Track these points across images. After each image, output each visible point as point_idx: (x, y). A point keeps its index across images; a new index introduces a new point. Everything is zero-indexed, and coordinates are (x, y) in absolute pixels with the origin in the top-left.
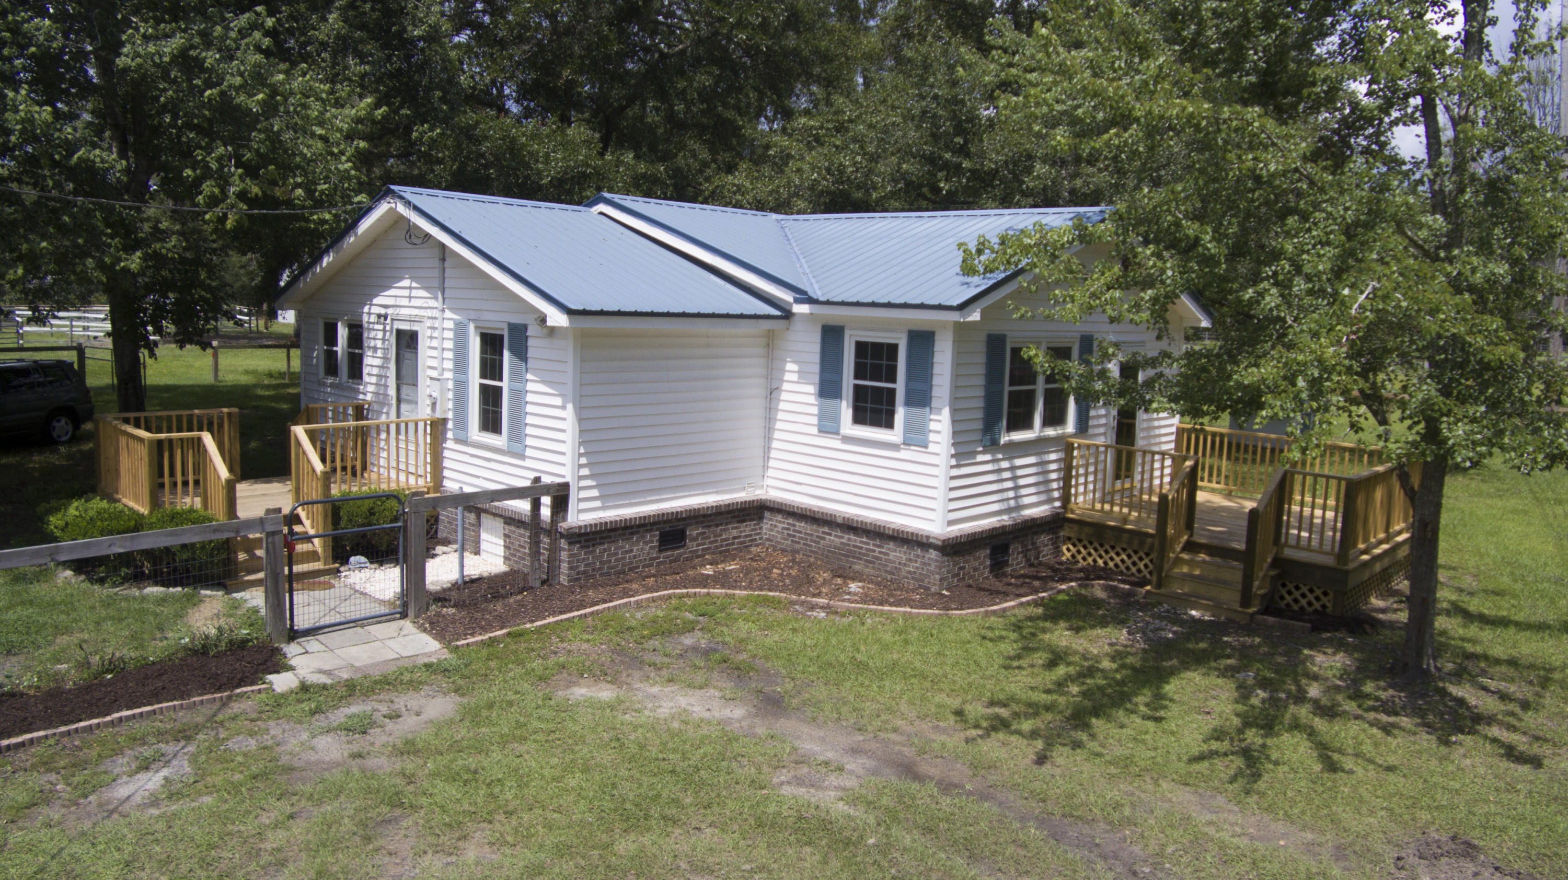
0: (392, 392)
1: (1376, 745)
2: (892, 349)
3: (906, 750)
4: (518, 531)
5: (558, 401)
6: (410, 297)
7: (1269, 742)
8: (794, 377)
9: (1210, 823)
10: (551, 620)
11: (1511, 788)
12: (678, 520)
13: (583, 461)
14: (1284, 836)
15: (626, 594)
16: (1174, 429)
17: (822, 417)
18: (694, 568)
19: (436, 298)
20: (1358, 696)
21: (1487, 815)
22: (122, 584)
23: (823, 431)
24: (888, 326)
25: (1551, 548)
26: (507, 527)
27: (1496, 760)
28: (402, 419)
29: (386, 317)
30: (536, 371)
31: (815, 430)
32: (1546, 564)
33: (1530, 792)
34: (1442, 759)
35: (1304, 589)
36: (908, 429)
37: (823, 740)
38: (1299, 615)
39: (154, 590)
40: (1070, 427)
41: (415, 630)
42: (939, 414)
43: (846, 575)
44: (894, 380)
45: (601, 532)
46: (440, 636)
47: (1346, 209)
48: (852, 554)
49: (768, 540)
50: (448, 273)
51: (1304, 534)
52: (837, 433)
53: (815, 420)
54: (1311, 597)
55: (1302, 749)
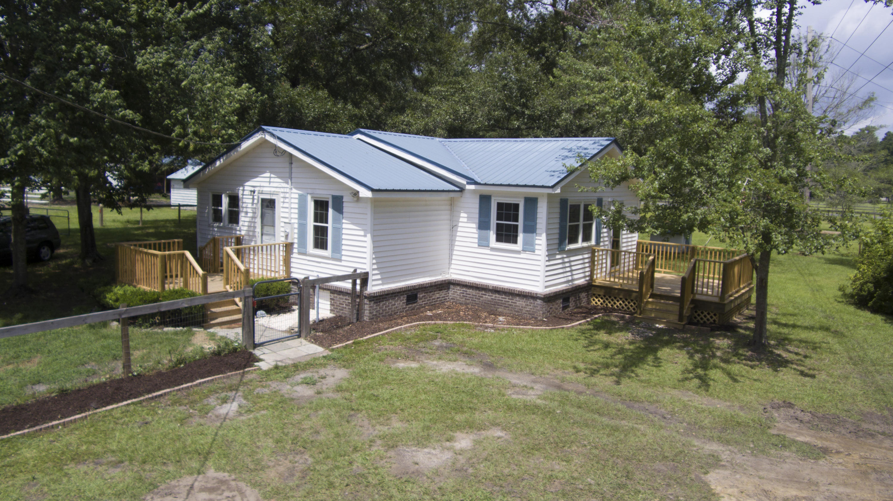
0: (258, 230)
1: (748, 372)
2: (516, 206)
3: (556, 381)
4: (338, 296)
5: (362, 233)
6: (270, 182)
7: (707, 372)
8: (465, 220)
9: (689, 401)
10: (369, 336)
11: (803, 385)
12: (414, 289)
13: (374, 261)
14: (718, 404)
15: (398, 325)
16: (635, 243)
17: (480, 239)
18: (422, 312)
19: (287, 183)
20: (736, 355)
21: (796, 394)
22: (150, 327)
23: (480, 245)
24: (516, 195)
25: (809, 295)
26: (332, 295)
27: (797, 376)
28: (264, 244)
29: (254, 192)
30: (347, 218)
31: (476, 245)
32: (808, 302)
33: (811, 386)
34: (775, 377)
35: (705, 313)
36: (525, 243)
37: (519, 379)
38: (704, 324)
39: (170, 329)
40: (593, 242)
41: (307, 343)
42: (541, 236)
43: (495, 313)
44: (517, 221)
45: (383, 295)
46: (321, 344)
47: (733, 147)
48: (497, 303)
49: (452, 299)
50: (294, 170)
51: (705, 290)
52: (488, 246)
53: (476, 241)
54: (708, 317)
55: (718, 375)
